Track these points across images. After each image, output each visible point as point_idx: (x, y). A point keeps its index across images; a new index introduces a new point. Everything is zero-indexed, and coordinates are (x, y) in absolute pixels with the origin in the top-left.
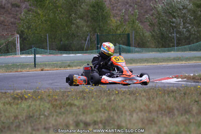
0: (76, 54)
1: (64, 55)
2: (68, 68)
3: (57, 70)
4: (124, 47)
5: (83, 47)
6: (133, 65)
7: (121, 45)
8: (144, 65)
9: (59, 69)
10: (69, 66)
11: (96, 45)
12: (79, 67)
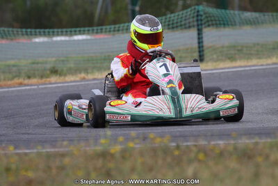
0: (71, 35)
1: (37, 40)
2: (54, 79)
3: (21, 84)
4: (212, 11)
5: (92, 15)
6: (238, 63)
7: (201, 8)
8: (270, 61)
9: (26, 81)
10: (54, 71)
11: (130, 7)
12: (83, 75)
